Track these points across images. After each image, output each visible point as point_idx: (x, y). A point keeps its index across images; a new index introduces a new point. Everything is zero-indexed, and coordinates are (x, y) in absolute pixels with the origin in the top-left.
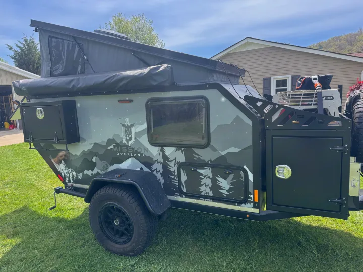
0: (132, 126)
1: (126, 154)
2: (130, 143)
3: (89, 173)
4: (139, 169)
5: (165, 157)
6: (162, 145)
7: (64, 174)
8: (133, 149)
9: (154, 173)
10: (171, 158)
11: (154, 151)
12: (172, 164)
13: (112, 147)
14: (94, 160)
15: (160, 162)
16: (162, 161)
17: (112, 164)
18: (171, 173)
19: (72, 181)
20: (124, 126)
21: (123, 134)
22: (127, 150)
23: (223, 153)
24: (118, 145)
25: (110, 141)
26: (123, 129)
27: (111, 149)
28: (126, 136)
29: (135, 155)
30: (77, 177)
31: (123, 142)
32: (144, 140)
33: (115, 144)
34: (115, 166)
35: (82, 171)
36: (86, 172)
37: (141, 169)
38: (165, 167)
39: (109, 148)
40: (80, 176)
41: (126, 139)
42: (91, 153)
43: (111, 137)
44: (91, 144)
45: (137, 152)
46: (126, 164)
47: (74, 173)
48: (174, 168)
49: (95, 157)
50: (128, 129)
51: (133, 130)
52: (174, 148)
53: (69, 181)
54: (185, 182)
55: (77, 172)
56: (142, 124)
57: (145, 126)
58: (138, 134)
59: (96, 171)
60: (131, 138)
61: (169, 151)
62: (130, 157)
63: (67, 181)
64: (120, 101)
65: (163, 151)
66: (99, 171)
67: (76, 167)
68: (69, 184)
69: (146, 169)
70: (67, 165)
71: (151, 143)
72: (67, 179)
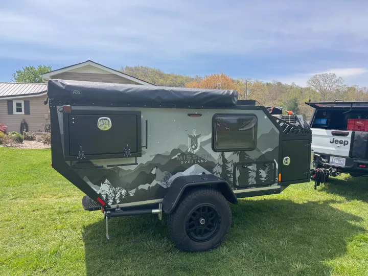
0: (198, 136)
1: (191, 162)
2: (195, 151)
3: (146, 187)
4: (201, 174)
5: (225, 160)
6: (222, 151)
7: (107, 195)
8: (197, 156)
9: (215, 174)
10: (229, 160)
11: (216, 156)
12: (229, 165)
13: (176, 156)
14: (154, 172)
15: (220, 165)
16: (222, 163)
17: (174, 173)
18: (229, 172)
19: (118, 201)
20: (191, 137)
21: (189, 144)
22: (192, 158)
23: (263, 153)
24: (183, 154)
25: (174, 152)
26: (189, 140)
27: (176, 158)
28: (192, 146)
29: (199, 161)
30: (127, 194)
31: (189, 151)
32: (208, 148)
33: (179, 154)
34: (178, 175)
35: (136, 187)
36: (140, 187)
37: (204, 173)
38: (224, 167)
39: (173, 158)
40: (132, 193)
41: (192, 148)
42: (151, 165)
43: (176, 147)
44: (151, 156)
45: (201, 159)
46: (192, 170)
47: (124, 191)
48: (230, 168)
49: (155, 169)
50: (194, 140)
51: (199, 141)
52: (232, 153)
53: (114, 202)
54: (238, 178)
55: (127, 190)
56: (208, 135)
57: (210, 136)
58: (203, 143)
59: (154, 183)
60: (196, 147)
61: (227, 155)
62: (194, 164)
63: (110, 204)
64: (189, 115)
65: (223, 155)
66: (159, 183)
67: (128, 184)
68: (113, 207)
69: (208, 173)
70: (113, 184)
71: (214, 150)
72: (111, 201)
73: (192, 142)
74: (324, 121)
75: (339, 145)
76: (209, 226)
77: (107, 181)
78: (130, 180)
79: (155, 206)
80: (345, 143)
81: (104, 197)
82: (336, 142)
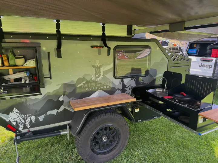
0: (101, 67)
1: (95, 88)
3: (54, 112)
5: (124, 86)
6: (122, 78)
7: (16, 122)
8: (101, 83)
10: (127, 85)
11: (117, 83)
12: (128, 89)
13: (82, 84)
14: (61, 99)
15: (120, 89)
19: (29, 126)
20: (94, 66)
21: (93, 73)
22: (96, 85)
23: (155, 78)
24: (88, 82)
25: (80, 80)
26: (93, 70)
27: (81, 86)
28: (96, 74)
29: (102, 87)
30: (37, 120)
31: (93, 79)
32: (110, 76)
33: (84, 82)
35: (45, 112)
36: (49, 113)
38: (123, 91)
39: (79, 86)
40: (41, 118)
41: (96, 76)
43: (81, 77)
44: (57, 85)
45: (104, 85)
47: (33, 118)
48: (129, 91)
49: (62, 97)
50: (98, 69)
51: (102, 70)
52: (130, 79)
53: (25, 127)
56: (109, 64)
58: (106, 72)
59: (62, 108)
60: (99, 76)
61: (126, 81)
62: (98, 90)
63: (20, 129)
64: (92, 47)
65: (122, 81)
66: (67, 108)
67: (36, 111)
68: (24, 131)
70: (22, 112)
71: (115, 77)
72: (22, 126)
73: (96, 71)
74: (194, 51)
75: (205, 68)
76: (111, 141)
77: (15, 110)
78: (38, 108)
79: (64, 127)
80: (210, 67)
81: (14, 124)
82: (203, 66)
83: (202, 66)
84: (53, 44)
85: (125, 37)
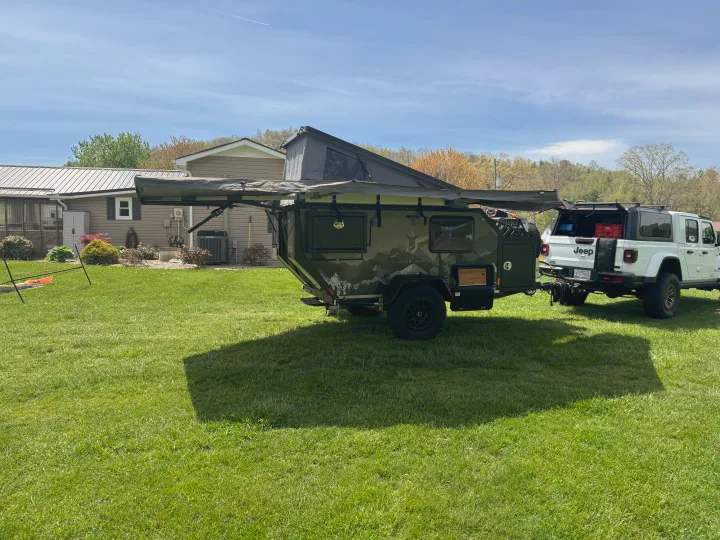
0: (416, 237)
1: (408, 261)
2: (413, 251)
3: (367, 282)
4: (418, 273)
5: (441, 262)
6: (439, 252)
7: (336, 287)
8: (415, 256)
9: (432, 275)
10: (446, 262)
11: (433, 257)
12: (446, 267)
13: (395, 255)
14: (375, 269)
15: (436, 266)
16: (438, 265)
17: (393, 271)
19: (345, 293)
20: (409, 237)
21: (407, 244)
22: (410, 258)
23: (481, 255)
24: (401, 254)
25: (394, 251)
26: (407, 240)
27: (395, 257)
28: (410, 246)
29: (416, 261)
30: (352, 288)
31: (407, 251)
32: (425, 249)
33: (398, 253)
34: (397, 273)
35: (359, 281)
36: (364, 282)
37: (421, 273)
38: (441, 269)
39: (392, 257)
40: (356, 287)
41: (410, 248)
42: (372, 263)
43: (395, 247)
44: (374, 254)
45: (418, 259)
46: (408, 270)
47: (349, 285)
49: (376, 267)
50: (412, 240)
51: (417, 241)
52: (448, 254)
53: (342, 294)
55: (353, 283)
56: (425, 236)
57: (427, 238)
58: (420, 245)
59: (375, 279)
60: (414, 248)
61: (444, 256)
62: (411, 263)
63: (338, 295)
64: (408, 217)
65: (440, 257)
66: (379, 279)
67: (353, 278)
68: (341, 297)
69: (425, 273)
70: (342, 278)
71: (431, 251)
72: (339, 292)
73: (410, 242)
75: (583, 255)
77: (336, 274)
78: (355, 275)
79: (377, 300)
81: (334, 288)
82: (581, 251)
83: (578, 251)
84: (374, 212)
85: (443, 207)
